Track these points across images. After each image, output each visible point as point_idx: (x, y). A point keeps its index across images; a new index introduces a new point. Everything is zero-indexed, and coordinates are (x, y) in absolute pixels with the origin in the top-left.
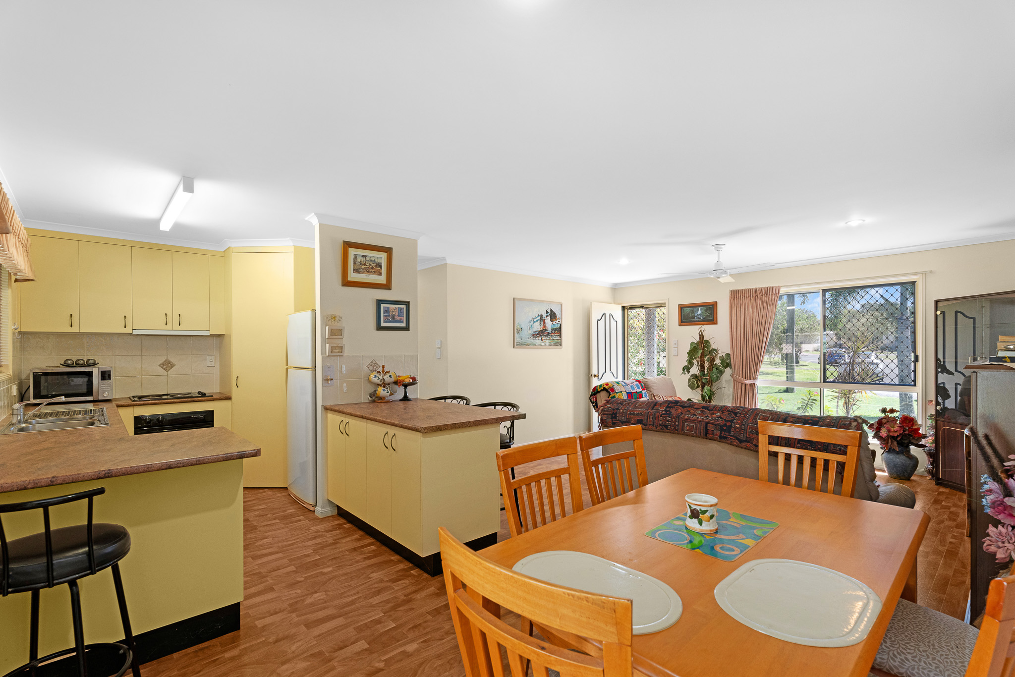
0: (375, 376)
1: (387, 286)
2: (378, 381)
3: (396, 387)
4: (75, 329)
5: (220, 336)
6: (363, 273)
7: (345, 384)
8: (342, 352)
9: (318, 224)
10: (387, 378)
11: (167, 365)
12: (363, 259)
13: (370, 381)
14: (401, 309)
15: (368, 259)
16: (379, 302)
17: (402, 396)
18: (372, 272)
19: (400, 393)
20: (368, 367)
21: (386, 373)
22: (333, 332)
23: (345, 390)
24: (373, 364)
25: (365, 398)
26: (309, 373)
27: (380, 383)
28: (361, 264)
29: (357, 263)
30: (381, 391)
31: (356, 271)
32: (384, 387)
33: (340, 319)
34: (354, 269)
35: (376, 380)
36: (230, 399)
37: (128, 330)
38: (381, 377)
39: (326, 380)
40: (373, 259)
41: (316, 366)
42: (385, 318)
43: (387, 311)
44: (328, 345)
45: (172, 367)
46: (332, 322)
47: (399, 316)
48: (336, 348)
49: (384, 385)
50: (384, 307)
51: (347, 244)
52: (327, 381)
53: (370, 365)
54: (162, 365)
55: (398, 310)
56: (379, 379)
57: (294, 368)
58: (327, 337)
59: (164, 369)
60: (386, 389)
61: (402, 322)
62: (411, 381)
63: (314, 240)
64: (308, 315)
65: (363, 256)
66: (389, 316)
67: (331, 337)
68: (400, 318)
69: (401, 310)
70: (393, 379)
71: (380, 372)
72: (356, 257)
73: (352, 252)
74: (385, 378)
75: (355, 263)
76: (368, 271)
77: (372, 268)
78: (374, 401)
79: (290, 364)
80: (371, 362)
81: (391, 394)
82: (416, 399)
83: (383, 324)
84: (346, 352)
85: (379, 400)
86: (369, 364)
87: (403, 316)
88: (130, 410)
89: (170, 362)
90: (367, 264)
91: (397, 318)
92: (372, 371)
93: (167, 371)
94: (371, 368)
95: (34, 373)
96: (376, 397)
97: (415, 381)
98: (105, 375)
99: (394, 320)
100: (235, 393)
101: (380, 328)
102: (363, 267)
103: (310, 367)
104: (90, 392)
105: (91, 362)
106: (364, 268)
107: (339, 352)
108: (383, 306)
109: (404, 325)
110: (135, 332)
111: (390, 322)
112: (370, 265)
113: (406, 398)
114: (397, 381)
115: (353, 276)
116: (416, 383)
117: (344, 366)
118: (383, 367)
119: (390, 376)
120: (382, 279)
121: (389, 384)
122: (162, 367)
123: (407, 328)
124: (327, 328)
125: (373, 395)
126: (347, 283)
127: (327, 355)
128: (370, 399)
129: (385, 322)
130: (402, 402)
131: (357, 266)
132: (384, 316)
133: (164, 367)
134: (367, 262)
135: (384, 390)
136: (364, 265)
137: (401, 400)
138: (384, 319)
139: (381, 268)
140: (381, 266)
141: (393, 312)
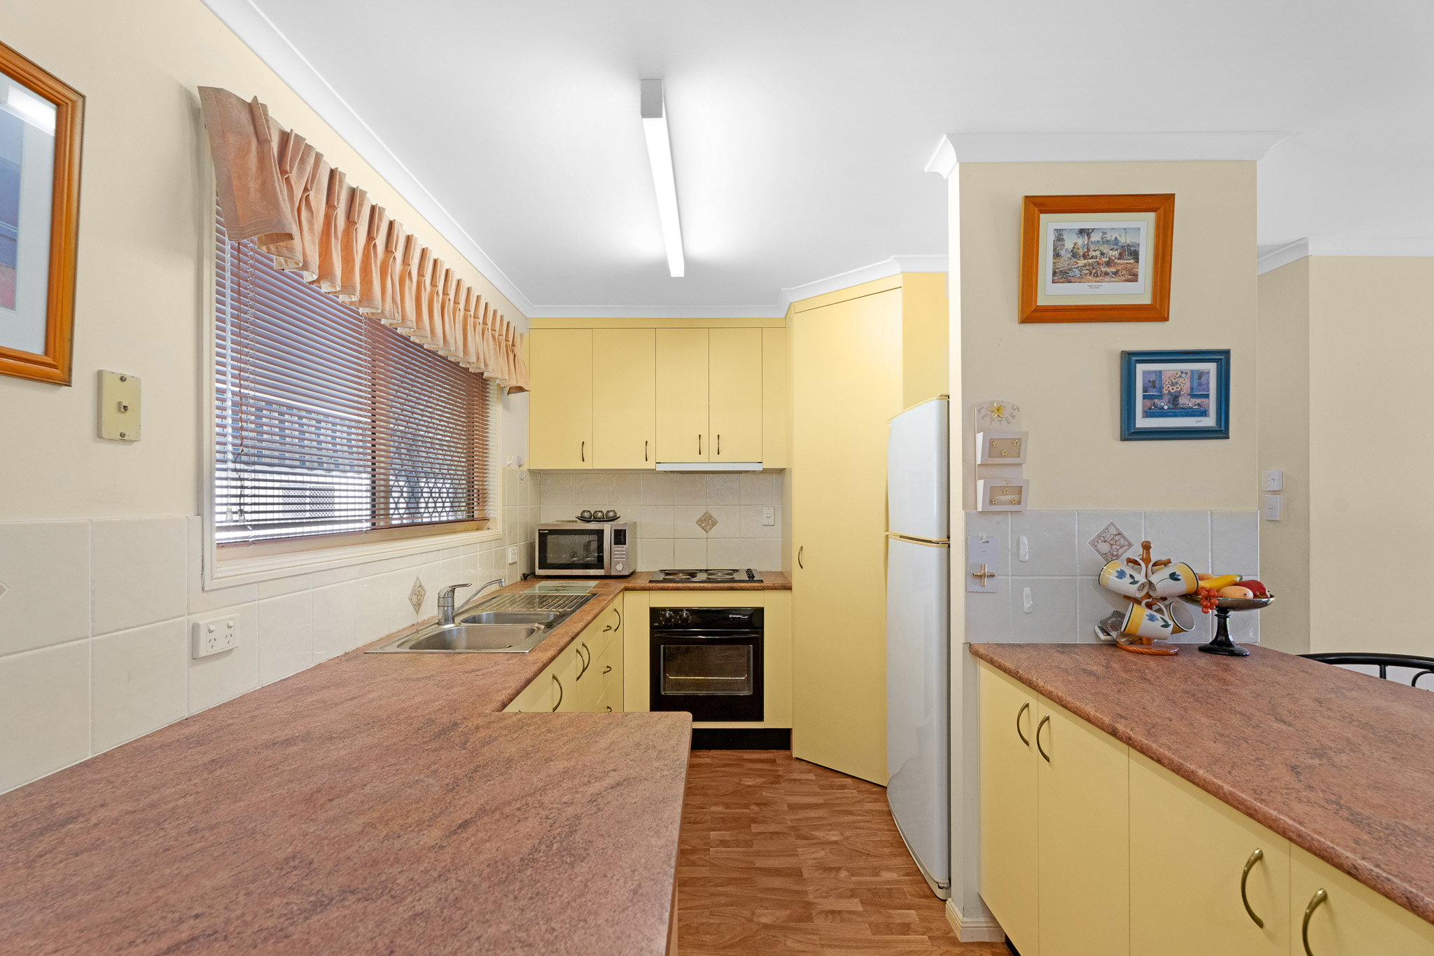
0: (1121, 574)
1: (1156, 311)
2: (1133, 590)
3: (1193, 610)
4: (587, 465)
5: (781, 471)
6: (1081, 279)
7: (1027, 590)
8: (1019, 503)
9: (958, 164)
10: (1160, 579)
11: (707, 522)
12: (1081, 241)
13: (1099, 582)
14: (1201, 374)
15: (1095, 237)
16: (1130, 360)
17: (1209, 637)
18: (1107, 274)
19: (1203, 628)
20: (1094, 544)
21: (1154, 565)
22: (993, 448)
23: (1027, 604)
24: (1108, 537)
25: (1088, 633)
26: (933, 552)
27: (1139, 595)
28: (1075, 255)
29: (1062, 253)
30: (1141, 620)
31: (1061, 275)
32: (1149, 606)
33: (1015, 413)
34: (1054, 273)
35: (1125, 586)
36: (790, 589)
37: (650, 465)
38: (1141, 578)
39: (978, 576)
40: (1111, 236)
41: (949, 538)
42: (1148, 403)
43: (1153, 384)
44: (981, 483)
45: (713, 526)
46: (992, 420)
47: (1193, 396)
48: (1003, 490)
49: (1152, 601)
50: (1145, 373)
51: (1035, 204)
52: (978, 580)
53: (1101, 538)
54: (700, 522)
55: (1192, 378)
56: (1134, 582)
57: (901, 537)
58: (979, 462)
59: (703, 528)
60: (1158, 615)
61: (1204, 413)
62: (1250, 595)
63: (945, 249)
64: (931, 408)
65: (1082, 232)
66: (1160, 397)
67: (990, 461)
68: (1198, 401)
69: (1200, 378)
70: (1182, 586)
71: (1136, 562)
72: (1059, 238)
73: (1049, 223)
74: (1154, 579)
75: (1057, 255)
76: (1095, 272)
77: (1108, 264)
78: (1114, 644)
79: (896, 528)
80: (1104, 531)
81: (1177, 630)
82: (1264, 653)
83: (1142, 422)
84: (1033, 501)
85: (1132, 643)
86: (1099, 537)
87: (1207, 396)
88: (645, 595)
89: (711, 517)
90: (1092, 253)
91: (1185, 401)
92: (1110, 558)
93: (707, 532)
94: (1105, 548)
95: (539, 530)
96: (1123, 635)
97: (1264, 594)
98: (620, 537)
99: (1176, 409)
100: (797, 578)
101: (1130, 433)
102: (1082, 262)
103: (934, 539)
104: (599, 563)
105: (611, 514)
106: (1085, 266)
107: (1011, 503)
108: (1141, 368)
109: (1209, 422)
110: (660, 468)
111: (1162, 414)
112: (1102, 254)
113: (1221, 646)
114: (1197, 593)
115: (1050, 293)
116: (1265, 604)
117: (1024, 540)
118: (1147, 547)
119: (1173, 577)
120: (1140, 292)
121: (1164, 599)
122: (700, 525)
123: (1221, 431)
124: (980, 437)
125: (1113, 622)
126: (1034, 314)
127: (980, 509)
128: (1103, 637)
129: (1148, 414)
130: (1208, 656)
131: (1063, 264)
132: (1145, 397)
133: (704, 525)
134: (1092, 247)
135: (1152, 618)
136: (1085, 256)
137: (1204, 649)
138: (1144, 405)
139: (1137, 260)
140: (1135, 255)
141: (1173, 384)
